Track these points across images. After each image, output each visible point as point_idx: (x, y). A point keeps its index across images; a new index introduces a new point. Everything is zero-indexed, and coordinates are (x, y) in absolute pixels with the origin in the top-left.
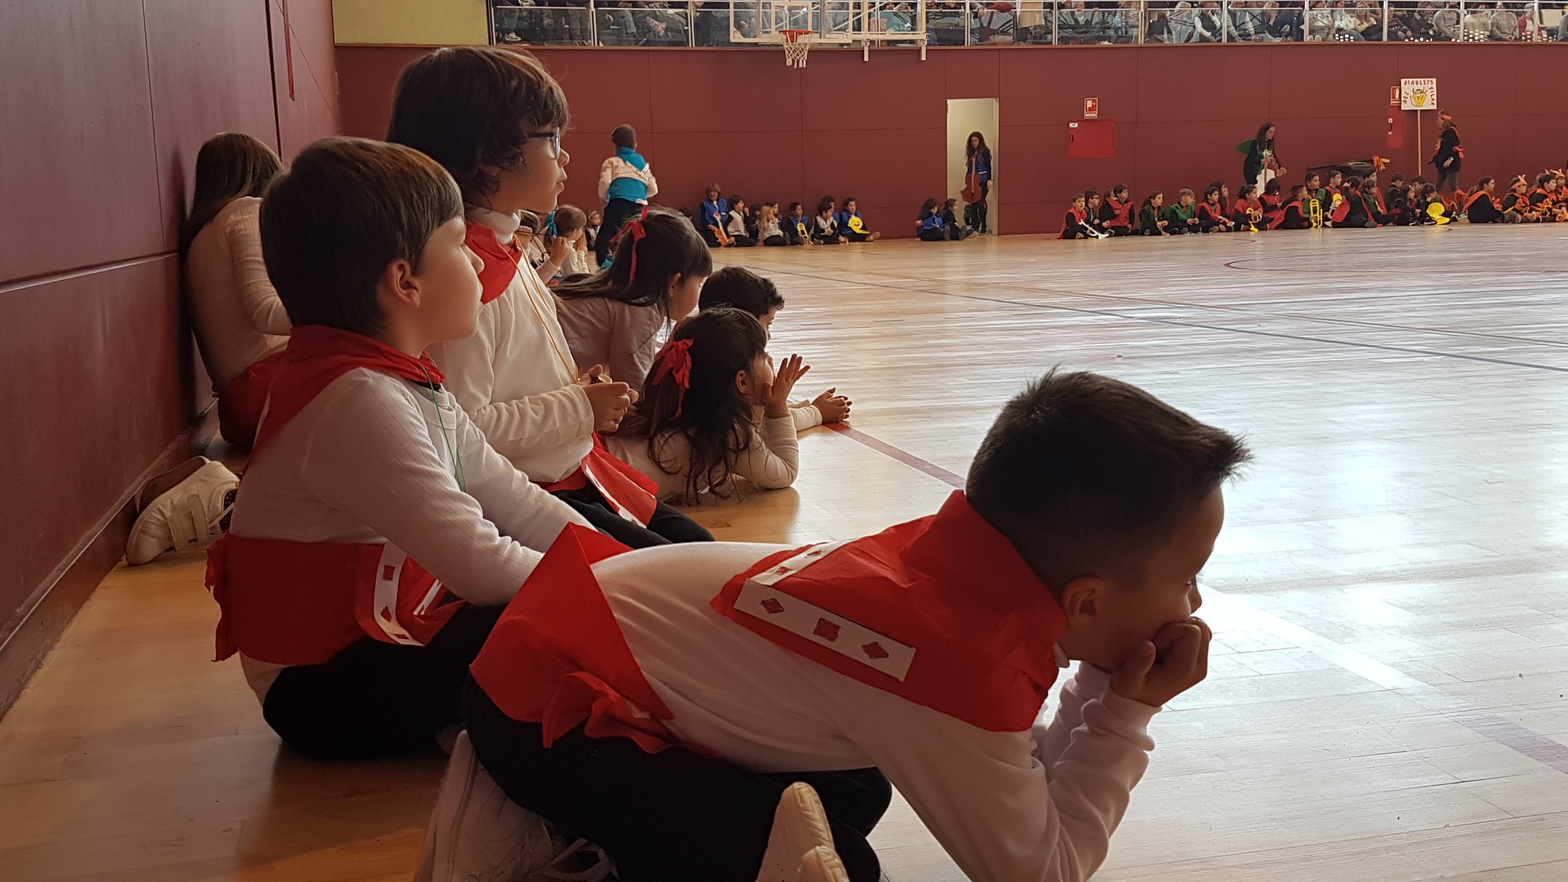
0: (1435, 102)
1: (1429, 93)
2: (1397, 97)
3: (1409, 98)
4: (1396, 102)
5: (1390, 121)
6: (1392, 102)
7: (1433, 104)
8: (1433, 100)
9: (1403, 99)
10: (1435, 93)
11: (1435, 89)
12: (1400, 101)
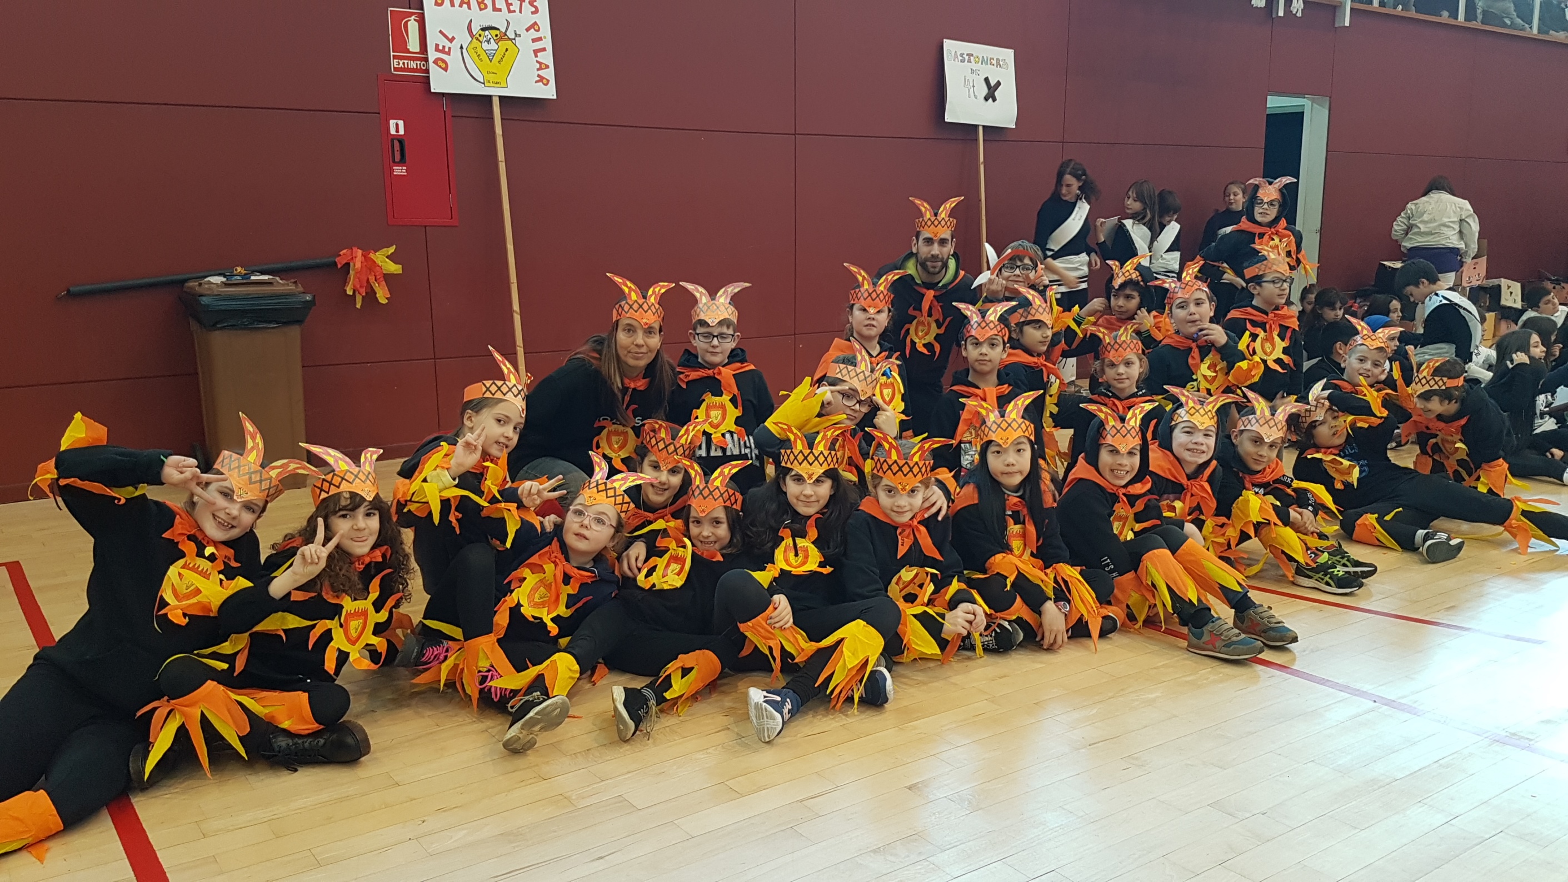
0: (550, 74)
1: (525, 43)
2: (413, 45)
3: (456, 52)
4: (413, 64)
5: (397, 127)
6: (395, 63)
7: (541, 79)
8: (542, 66)
9: (432, 55)
10: (547, 43)
11: (546, 31)
12: (426, 60)
